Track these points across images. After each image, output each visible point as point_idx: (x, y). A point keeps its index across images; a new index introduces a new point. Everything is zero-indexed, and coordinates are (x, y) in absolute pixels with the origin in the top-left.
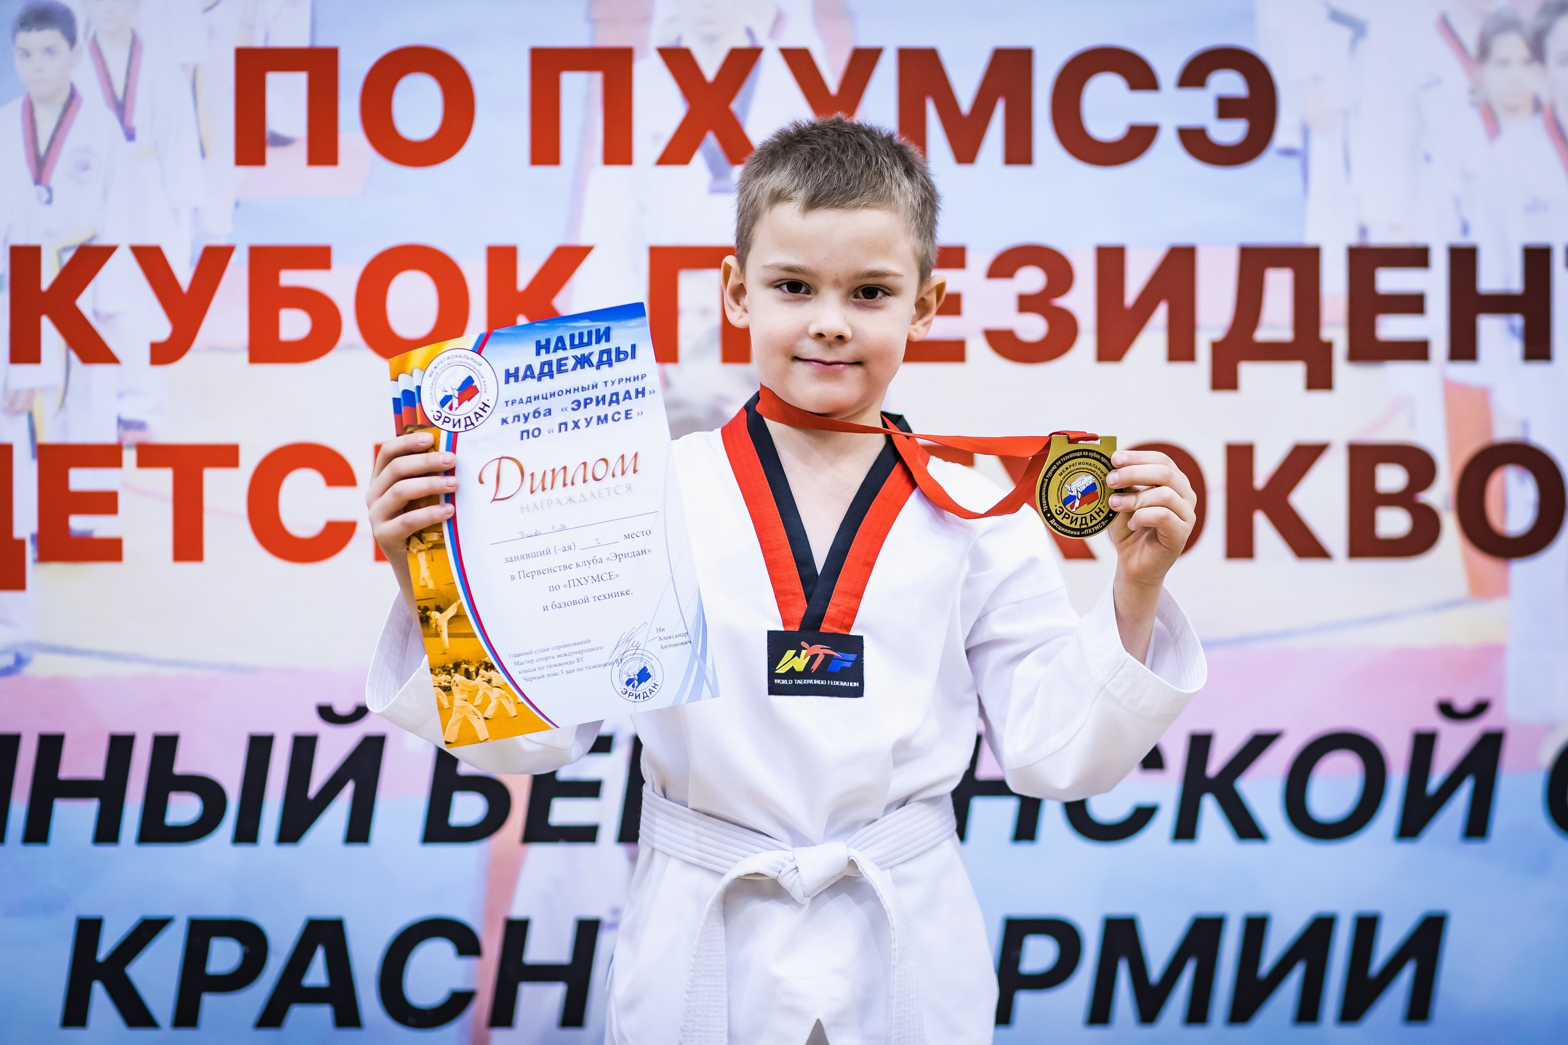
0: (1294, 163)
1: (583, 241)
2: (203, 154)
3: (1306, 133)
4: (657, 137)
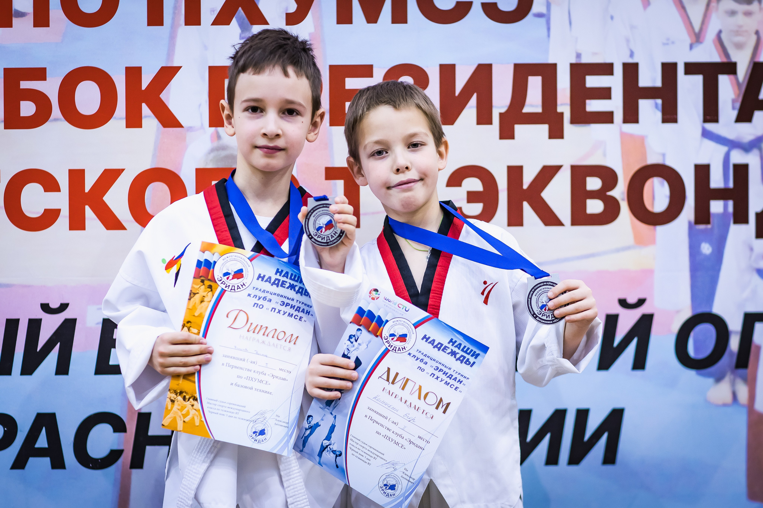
0: (543, 20)
1: (176, 64)
3: (548, 5)
4: (213, 11)
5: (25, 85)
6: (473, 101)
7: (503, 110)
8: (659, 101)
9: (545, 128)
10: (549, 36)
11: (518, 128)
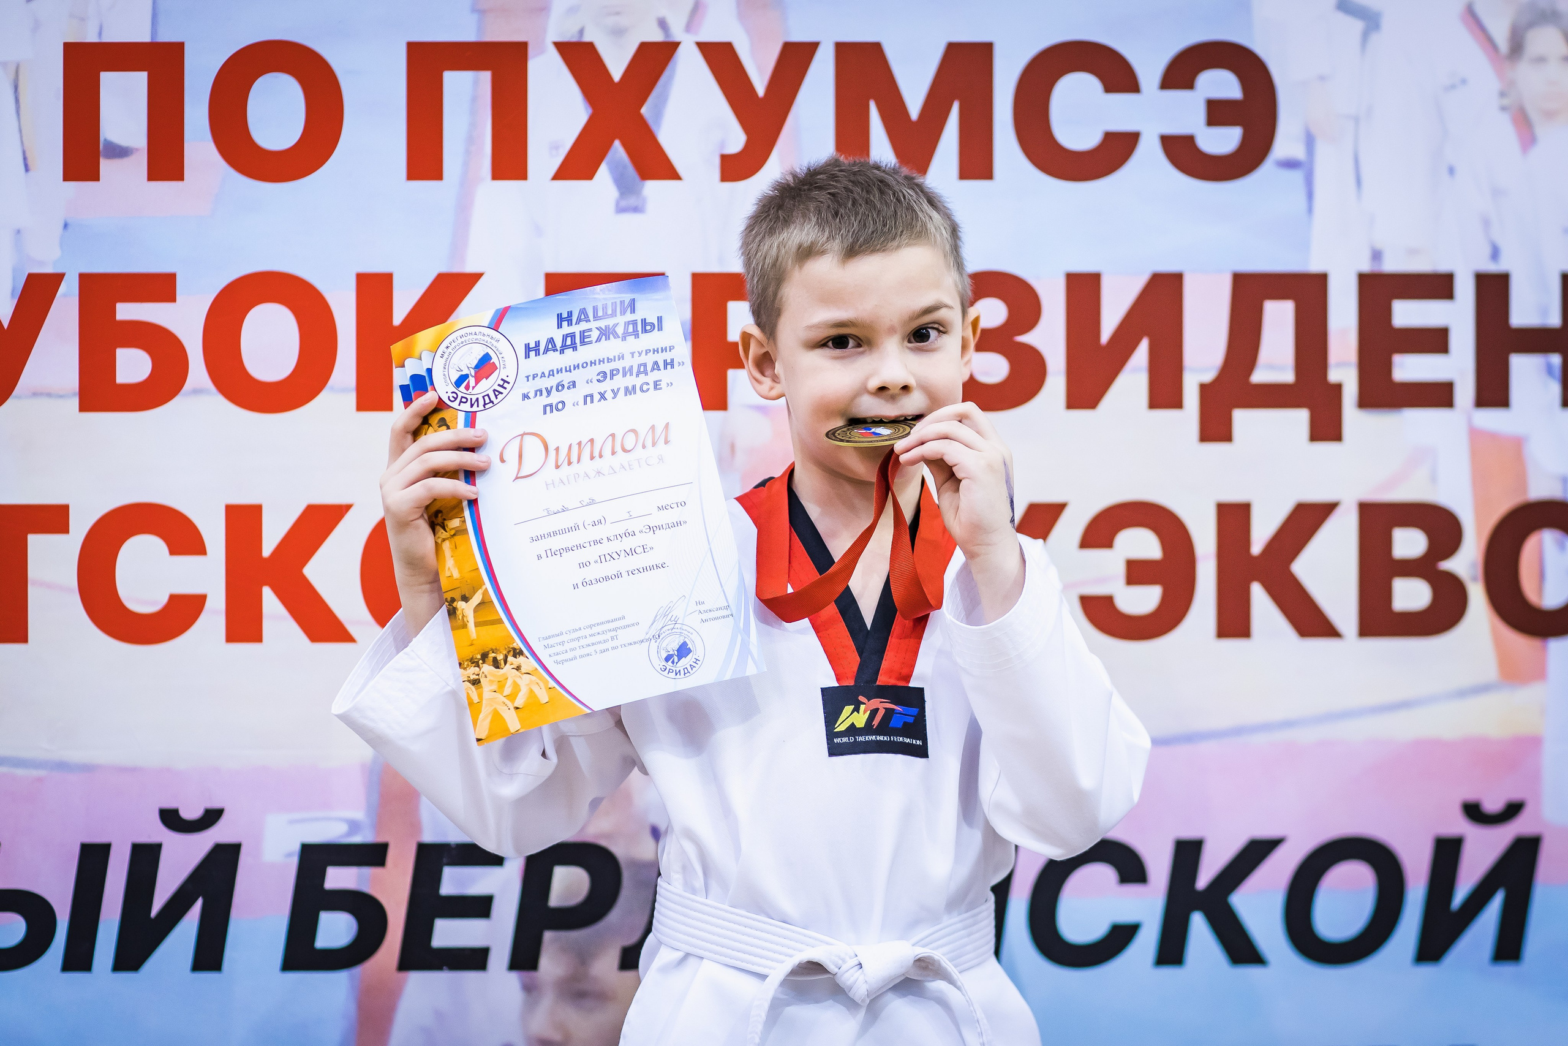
0: (1296, 177)
1: (470, 268)
2: (27, 169)
3: (1310, 141)
4: (555, 147)
5: (126, 311)
6: (1141, 354)
7: (1209, 377)
8: (1556, 359)
9: (1300, 418)
10: (1310, 210)
11: (1241, 418)
